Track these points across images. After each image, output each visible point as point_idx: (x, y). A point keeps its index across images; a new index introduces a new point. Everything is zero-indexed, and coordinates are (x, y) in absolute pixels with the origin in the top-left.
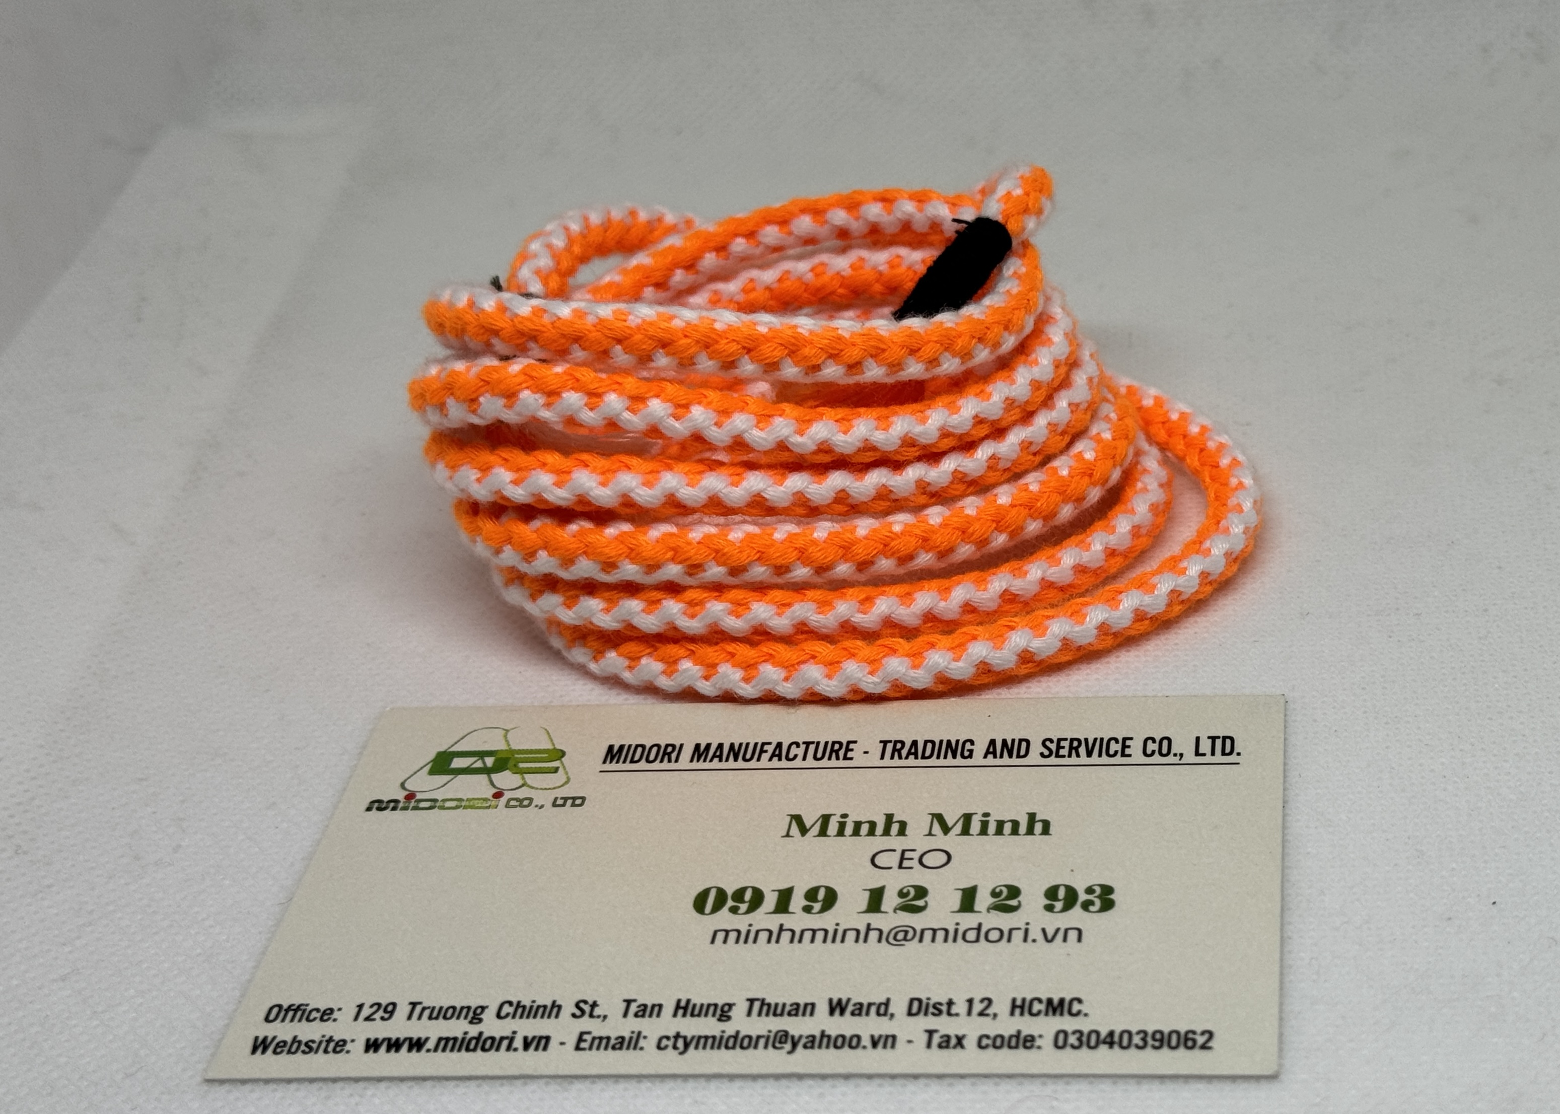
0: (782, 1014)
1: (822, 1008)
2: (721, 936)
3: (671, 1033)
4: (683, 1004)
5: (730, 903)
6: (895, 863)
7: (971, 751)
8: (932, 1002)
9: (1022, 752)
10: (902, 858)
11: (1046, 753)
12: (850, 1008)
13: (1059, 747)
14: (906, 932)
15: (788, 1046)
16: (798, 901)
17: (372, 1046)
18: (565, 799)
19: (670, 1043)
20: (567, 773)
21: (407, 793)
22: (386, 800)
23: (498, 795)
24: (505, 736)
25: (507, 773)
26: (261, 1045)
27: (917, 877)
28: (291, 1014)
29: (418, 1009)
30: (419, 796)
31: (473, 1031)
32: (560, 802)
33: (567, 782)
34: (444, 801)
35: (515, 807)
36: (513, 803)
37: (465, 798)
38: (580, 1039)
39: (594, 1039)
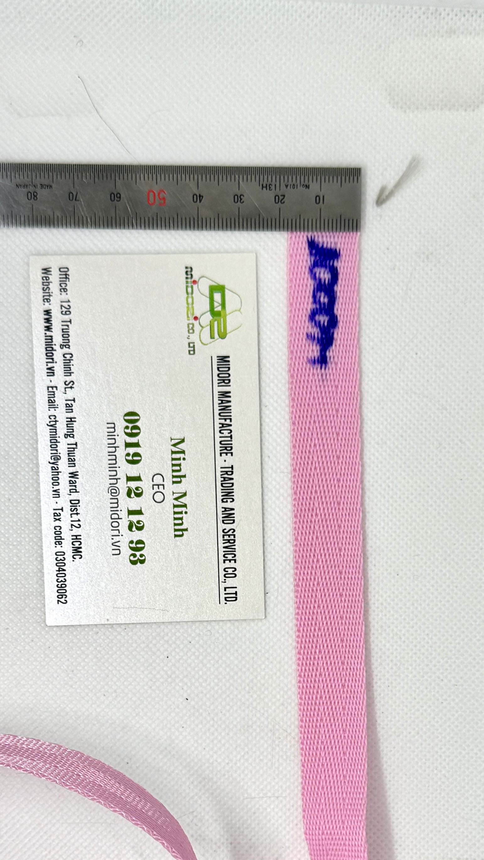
0: (69, 456)
1: (72, 470)
2: (113, 425)
3: (57, 419)
4: (73, 420)
5: (130, 425)
6: (155, 483)
7: (227, 501)
8: (78, 508)
9: (225, 522)
10: (158, 485)
11: (225, 531)
12: (73, 479)
13: (229, 536)
14: (116, 493)
15: (53, 461)
16: (132, 450)
17: (48, 312)
18: (194, 347)
19: (53, 419)
20: (210, 343)
21: (197, 280)
22: (193, 273)
23: (196, 318)
24: (236, 311)
25: (211, 318)
26: (46, 271)
27: (148, 492)
28: (64, 276)
29: (69, 323)
30: (195, 287)
31: (57, 347)
32: (191, 345)
33: (205, 345)
34: (192, 298)
35: (188, 327)
36: (191, 326)
37: (194, 305)
38: (52, 387)
39: (54, 392)
